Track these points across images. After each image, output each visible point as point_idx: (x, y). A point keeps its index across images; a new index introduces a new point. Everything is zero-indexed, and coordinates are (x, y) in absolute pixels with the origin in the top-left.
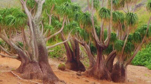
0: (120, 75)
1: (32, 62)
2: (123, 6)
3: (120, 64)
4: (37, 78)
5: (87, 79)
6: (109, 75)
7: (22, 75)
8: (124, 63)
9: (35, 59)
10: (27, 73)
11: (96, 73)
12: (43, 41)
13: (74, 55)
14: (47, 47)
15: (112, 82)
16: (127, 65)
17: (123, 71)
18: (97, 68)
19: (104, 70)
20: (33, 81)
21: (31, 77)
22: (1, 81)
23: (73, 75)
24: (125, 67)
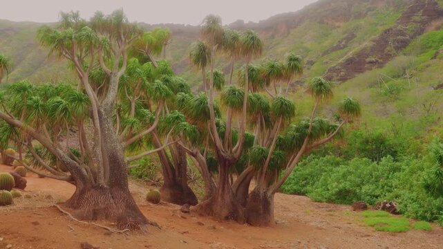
0: (261, 212)
3: (262, 192)
4: (107, 217)
5: (201, 220)
6: (241, 211)
7: (77, 211)
8: (268, 190)
9: (103, 182)
10: (86, 209)
12: (119, 147)
13: (177, 173)
14: (127, 159)
15: (246, 225)
16: (273, 193)
18: (220, 199)
19: (232, 203)
20: (97, 224)
21: (95, 215)
22: (36, 224)
23: (174, 211)
24: (271, 197)
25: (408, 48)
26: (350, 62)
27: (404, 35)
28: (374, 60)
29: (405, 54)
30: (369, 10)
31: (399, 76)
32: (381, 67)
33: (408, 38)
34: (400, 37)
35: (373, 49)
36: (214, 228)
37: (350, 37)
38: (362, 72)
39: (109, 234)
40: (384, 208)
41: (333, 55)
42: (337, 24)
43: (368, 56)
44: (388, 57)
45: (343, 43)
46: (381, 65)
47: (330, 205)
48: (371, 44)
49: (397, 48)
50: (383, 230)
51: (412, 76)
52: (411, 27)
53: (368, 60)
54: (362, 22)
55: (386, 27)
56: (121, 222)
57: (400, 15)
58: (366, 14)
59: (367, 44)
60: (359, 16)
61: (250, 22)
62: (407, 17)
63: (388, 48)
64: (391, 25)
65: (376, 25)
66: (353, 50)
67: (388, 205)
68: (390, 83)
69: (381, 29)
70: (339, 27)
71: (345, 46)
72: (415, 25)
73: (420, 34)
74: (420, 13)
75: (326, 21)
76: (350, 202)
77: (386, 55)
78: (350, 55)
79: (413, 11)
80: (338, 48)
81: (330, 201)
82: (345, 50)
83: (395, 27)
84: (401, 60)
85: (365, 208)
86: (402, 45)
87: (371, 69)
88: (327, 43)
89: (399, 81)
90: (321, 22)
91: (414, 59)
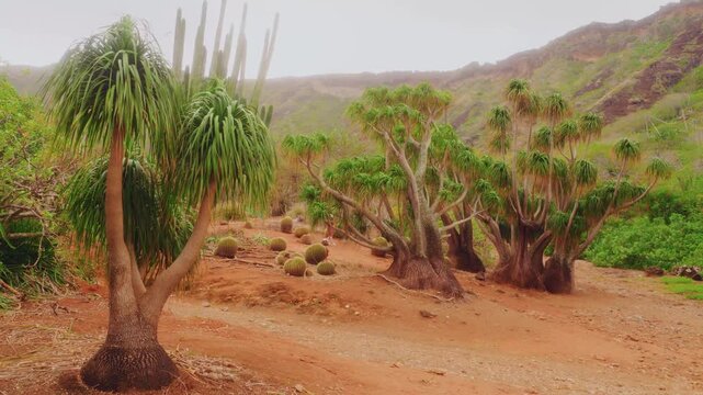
0: (562, 280)
1: (417, 258)
2: (563, 146)
3: (562, 258)
4: (432, 287)
5: (499, 287)
6: (540, 278)
7: (404, 281)
8: (568, 257)
9: (423, 252)
10: (412, 278)
11: (515, 275)
12: (433, 219)
14: (440, 229)
15: (546, 293)
16: (574, 260)
17: (568, 273)
18: (518, 266)
19: (531, 270)
20: (425, 293)
21: (421, 285)
22: (371, 292)
23: (469, 279)
24: (571, 264)
25: (680, 85)
26: (609, 104)
27: (674, 68)
28: (637, 99)
29: (676, 91)
30: (629, 41)
31: (671, 118)
32: (648, 108)
33: (680, 71)
34: (671, 72)
35: (636, 87)
36: (517, 296)
37: (607, 75)
38: (625, 115)
39: (438, 302)
40: (683, 274)
41: (588, 96)
42: (590, 60)
43: (631, 95)
44: (656, 96)
45: (599, 81)
46: (647, 106)
47: (617, 270)
48: (634, 81)
49: (667, 85)
50: (695, 299)
51: (688, 117)
52: (684, 58)
53: (631, 100)
54: (620, 56)
55: (652, 61)
56: (446, 291)
57: (668, 45)
58: (625, 46)
59: (629, 81)
60: (616, 48)
61: (486, 64)
62: (678, 48)
63: (656, 85)
64: (658, 58)
65: (638, 58)
66: (612, 89)
67: (689, 271)
68: (661, 126)
69: (645, 63)
70: (591, 63)
71: (601, 85)
72: (689, 55)
73: (694, 66)
74: (695, 42)
75: (575, 57)
76: (640, 268)
77: (654, 93)
78: (608, 95)
79: (685, 39)
80: (593, 87)
81: (616, 266)
82: (601, 90)
83: (663, 60)
84: (672, 98)
85: (661, 273)
86: (672, 81)
87: (635, 111)
88: (578, 83)
89: (672, 123)
90: (571, 58)
91: (689, 96)
